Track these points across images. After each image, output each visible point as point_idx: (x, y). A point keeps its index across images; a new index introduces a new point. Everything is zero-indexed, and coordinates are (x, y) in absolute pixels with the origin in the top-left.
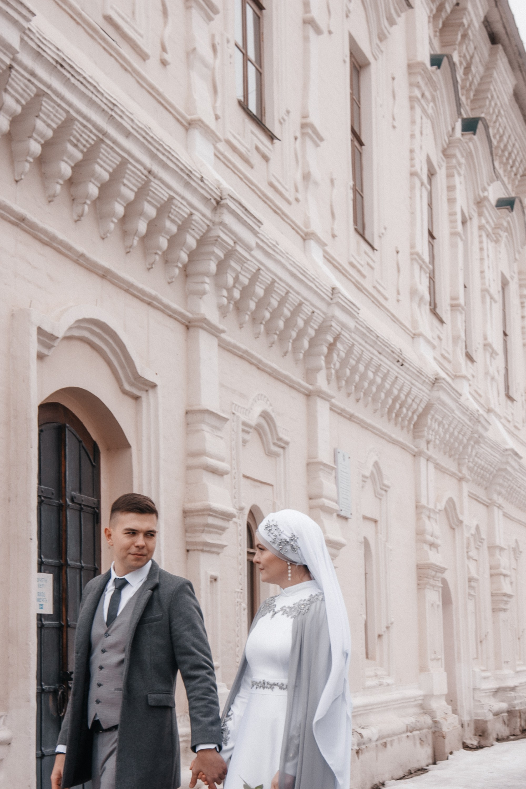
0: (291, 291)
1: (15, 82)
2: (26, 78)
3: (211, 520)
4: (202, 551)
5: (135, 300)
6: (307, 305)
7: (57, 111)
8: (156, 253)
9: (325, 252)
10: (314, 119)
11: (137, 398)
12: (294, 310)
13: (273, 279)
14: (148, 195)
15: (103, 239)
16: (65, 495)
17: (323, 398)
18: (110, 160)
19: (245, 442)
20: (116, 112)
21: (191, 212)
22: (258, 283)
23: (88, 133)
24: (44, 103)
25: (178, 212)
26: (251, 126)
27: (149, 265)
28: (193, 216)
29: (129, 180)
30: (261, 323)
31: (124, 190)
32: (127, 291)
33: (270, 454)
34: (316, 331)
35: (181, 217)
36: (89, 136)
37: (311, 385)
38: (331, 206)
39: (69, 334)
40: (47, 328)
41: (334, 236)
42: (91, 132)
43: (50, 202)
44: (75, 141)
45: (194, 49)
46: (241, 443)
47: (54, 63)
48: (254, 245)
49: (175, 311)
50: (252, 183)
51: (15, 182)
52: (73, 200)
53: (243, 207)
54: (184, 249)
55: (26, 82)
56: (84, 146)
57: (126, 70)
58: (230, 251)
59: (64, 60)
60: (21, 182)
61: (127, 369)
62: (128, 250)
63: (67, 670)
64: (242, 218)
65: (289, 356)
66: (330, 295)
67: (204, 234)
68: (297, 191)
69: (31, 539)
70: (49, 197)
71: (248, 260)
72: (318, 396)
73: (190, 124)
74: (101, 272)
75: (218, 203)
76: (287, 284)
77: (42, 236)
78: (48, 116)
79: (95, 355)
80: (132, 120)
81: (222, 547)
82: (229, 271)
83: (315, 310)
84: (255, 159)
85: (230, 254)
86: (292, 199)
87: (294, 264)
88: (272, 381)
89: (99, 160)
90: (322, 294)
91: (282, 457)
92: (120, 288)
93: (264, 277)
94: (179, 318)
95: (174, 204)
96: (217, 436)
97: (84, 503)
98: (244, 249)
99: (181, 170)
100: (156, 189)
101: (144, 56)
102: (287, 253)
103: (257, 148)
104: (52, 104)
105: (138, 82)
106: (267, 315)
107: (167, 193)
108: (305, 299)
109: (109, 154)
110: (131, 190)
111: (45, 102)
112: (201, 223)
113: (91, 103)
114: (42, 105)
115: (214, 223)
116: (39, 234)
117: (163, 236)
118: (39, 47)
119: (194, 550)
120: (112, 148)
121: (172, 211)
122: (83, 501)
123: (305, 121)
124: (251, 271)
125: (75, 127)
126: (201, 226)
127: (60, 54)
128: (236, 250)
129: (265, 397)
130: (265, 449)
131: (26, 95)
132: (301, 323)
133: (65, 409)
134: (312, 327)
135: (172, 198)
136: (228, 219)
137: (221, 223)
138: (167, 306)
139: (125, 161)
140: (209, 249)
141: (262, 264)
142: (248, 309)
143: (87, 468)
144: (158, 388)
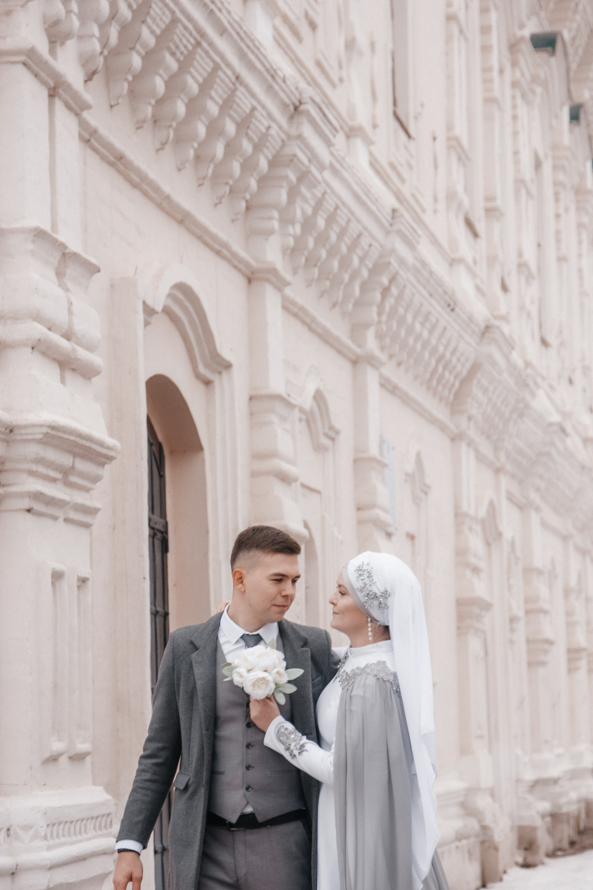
0: (352, 219)
5: (206, 248)
6: (365, 237)
7: (164, 13)
8: (227, 183)
9: (370, 153)
11: (208, 383)
12: (352, 244)
13: (336, 204)
14: (231, 108)
15: (179, 170)
17: (373, 365)
18: (203, 68)
21: (269, 125)
22: (320, 212)
23: (188, 36)
24: (153, 5)
25: (256, 126)
27: (218, 199)
28: (270, 130)
29: (216, 91)
30: (316, 266)
31: (209, 104)
32: (199, 238)
33: (317, 447)
34: (370, 271)
35: (258, 133)
36: (188, 41)
37: (360, 347)
38: (372, 83)
39: (163, 306)
40: (150, 302)
41: (375, 126)
42: (191, 34)
43: (138, 129)
44: (174, 48)
48: (327, 163)
49: (241, 260)
50: (302, 65)
51: (110, 108)
52: (156, 122)
53: (322, 111)
54: (255, 175)
56: (182, 53)
58: (303, 173)
60: (116, 107)
61: (205, 344)
62: (201, 182)
64: (320, 127)
65: (338, 308)
66: (390, 220)
67: (278, 152)
69: (144, 578)
70: (138, 122)
71: (319, 183)
72: (369, 363)
74: (180, 217)
75: (296, 108)
76: (349, 210)
77: (135, 177)
78: (154, 20)
80: (229, 13)
82: (298, 200)
83: (373, 242)
84: (304, 28)
85: (302, 177)
86: (336, 80)
87: (359, 182)
89: (192, 70)
90: (382, 219)
91: (331, 452)
92: (193, 234)
93: (328, 203)
94: (244, 269)
95: (254, 117)
96: (284, 430)
97: (157, 527)
98: (318, 168)
99: (267, 69)
100: (240, 99)
106: (324, 254)
107: (250, 103)
108: (365, 229)
109: (203, 60)
110: (216, 103)
112: (277, 137)
114: (150, 7)
115: (289, 137)
116: (132, 175)
117: (237, 160)
120: (207, 52)
121: (252, 126)
122: (156, 524)
124: (317, 196)
125: (177, 31)
126: (277, 143)
128: (310, 171)
129: (316, 369)
130: (313, 443)
132: (356, 262)
134: (366, 266)
135: (253, 109)
136: (307, 131)
137: (300, 137)
138: (235, 255)
139: (216, 67)
140: (282, 171)
141: (328, 185)
142: (306, 248)
143: (156, 480)
144: (233, 368)
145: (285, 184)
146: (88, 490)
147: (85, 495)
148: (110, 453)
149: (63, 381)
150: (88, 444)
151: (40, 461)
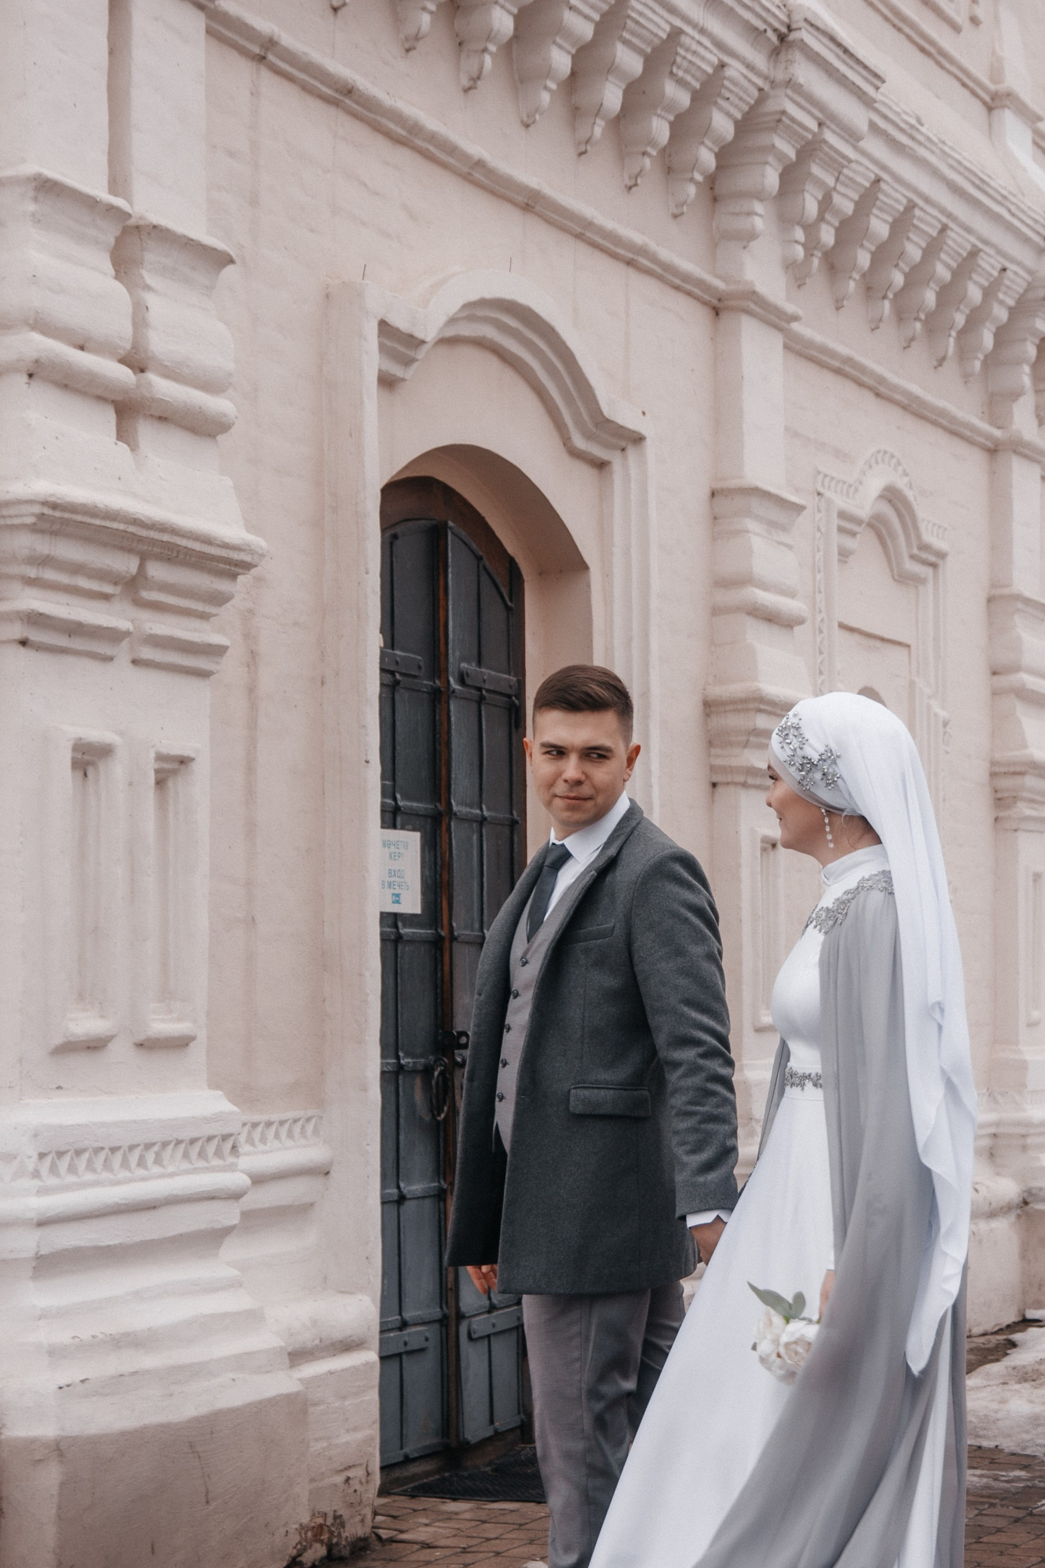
0: (952, 225)
3: (762, 722)
4: (745, 785)
5: (597, 254)
6: (989, 255)
8: (645, 153)
9: (1037, 132)
11: (601, 466)
12: (960, 266)
13: (910, 200)
14: (625, 28)
15: (527, 126)
16: (447, 669)
17: (1025, 456)
19: (844, 554)
21: (719, 60)
22: (875, 211)
25: (690, 62)
27: (630, 178)
28: (726, 69)
30: (885, 297)
31: (569, 18)
32: (579, 237)
33: (903, 579)
34: (1011, 310)
35: (698, 74)
37: (999, 428)
39: (450, 333)
40: (400, 322)
43: (408, 50)
46: (836, 557)
48: (864, 127)
49: (687, 278)
51: (330, 13)
52: (460, 44)
53: (839, 45)
54: (707, 142)
58: (808, 143)
60: (344, 9)
61: (579, 404)
62: (582, 148)
63: (452, 1028)
64: (838, 70)
65: (950, 367)
66: (1042, 231)
67: (752, 108)
69: (367, 762)
70: (407, 39)
71: (850, 161)
72: (1015, 451)
74: (521, 199)
75: (782, 38)
76: (943, 211)
77: (392, 126)
79: (509, 376)
82: (809, 187)
83: (1007, 264)
85: (810, 148)
86: (961, 19)
88: (910, 423)
90: (1024, 229)
91: (930, 585)
92: (565, 230)
93: (888, 196)
94: (697, 291)
95: (682, 46)
96: (780, 543)
97: (487, 686)
98: (843, 138)
100: (641, 14)
102: (944, 143)
106: (898, 279)
107: (667, 21)
108: (986, 242)
110: (587, 17)
112: (745, 83)
115: (773, 83)
116: (384, 121)
117: (659, 116)
119: (728, 784)
121: (679, 60)
122: (484, 681)
124: (860, 185)
126: (745, 91)
128: (825, 142)
129: (892, 456)
130: (892, 570)
132: (975, 294)
133: (448, 492)
134: (1001, 302)
135: (677, 32)
136: (806, 74)
137: (790, 83)
138: (668, 268)
140: (764, 139)
141: (884, 168)
142: (854, 267)
143: (494, 614)
144: (648, 442)
145: (771, 159)
146: (204, 616)
147: (196, 623)
148: (236, 556)
149: (124, 434)
150: (166, 538)
151: (46, 561)
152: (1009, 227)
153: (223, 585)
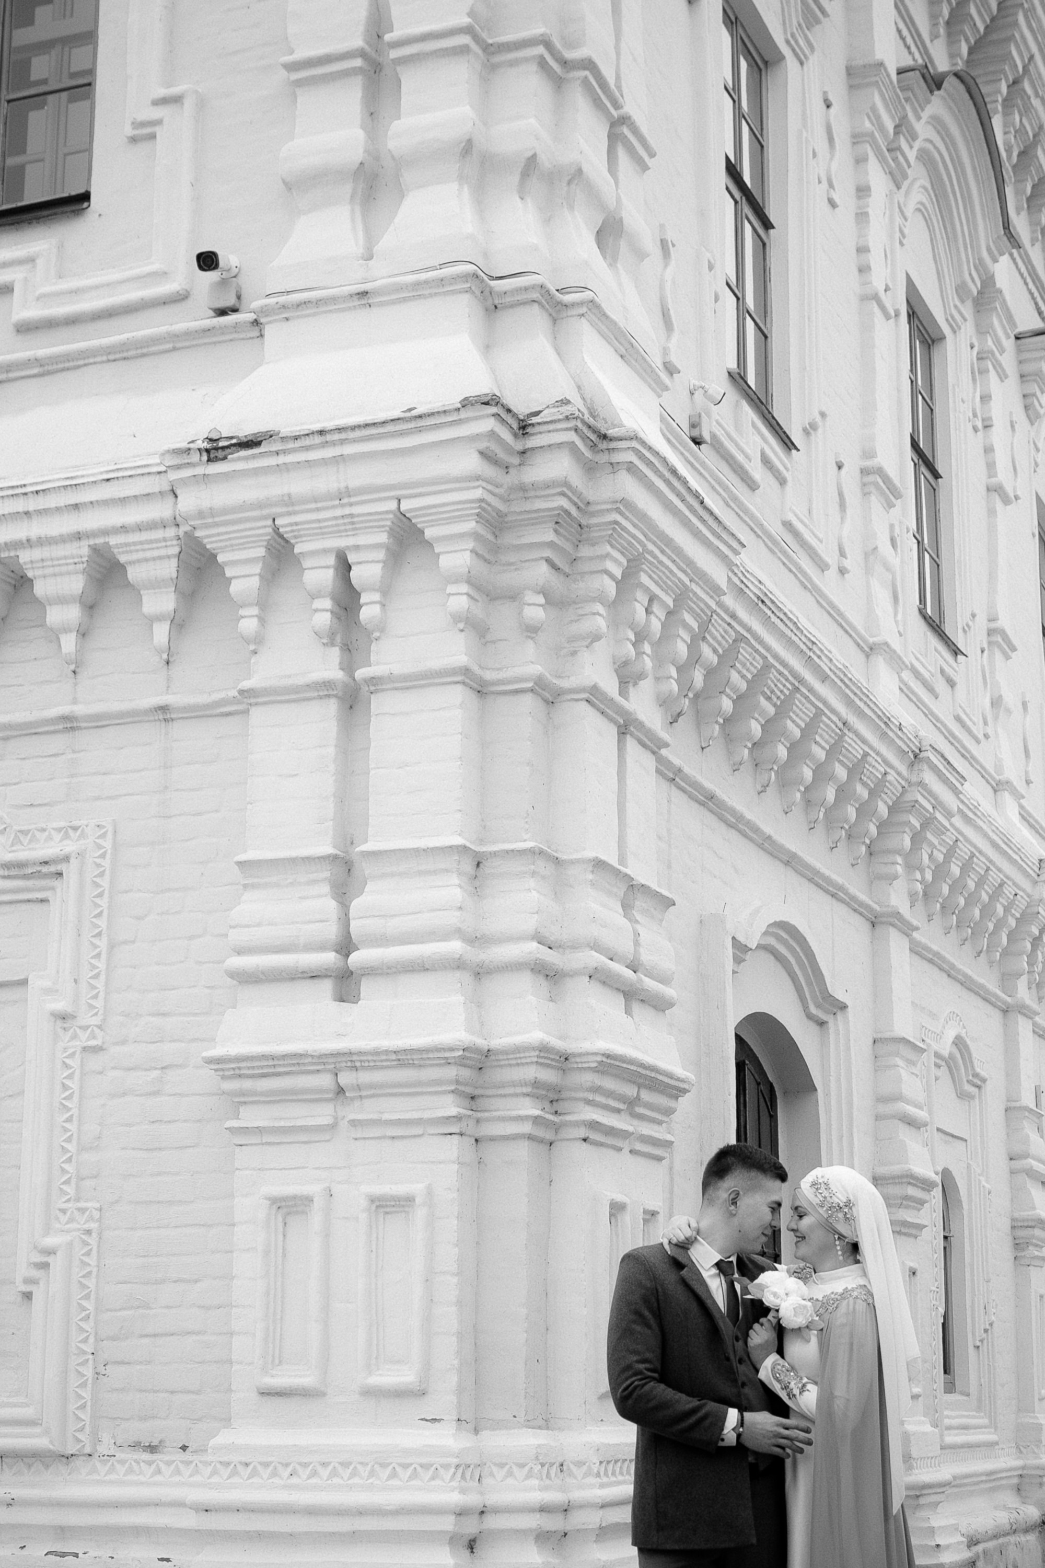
0: (992, 867)
1: (715, 628)
2: (726, 622)
3: (911, 1191)
5: (820, 891)
6: (1010, 886)
7: (754, 659)
8: (842, 828)
9: (1021, 807)
10: (1004, 622)
11: (822, 1024)
12: (994, 893)
13: (972, 852)
14: (840, 752)
15: (788, 813)
17: (1024, 1015)
18: (804, 712)
19: (936, 1080)
20: (814, 653)
21: (886, 771)
22: (954, 860)
23: (784, 681)
24: (741, 650)
25: (871, 772)
26: (934, 641)
27: (834, 843)
28: (888, 776)
29: (821, 736)
30: (954, 913)
31: (815, 749)
32: (810, 880)
33: (962, 1096)
34: (1018, 920)
35: (874, 779)
36: (784, 686)
37: (1010, 996)
38: (1025, 740)
39: (760, 943)
40: (741, 938)
41: (1028, 782)
42: (787, 680)
43: (735, 771)
44: (769, 693)
45: (876, 548)
46: (933, 1082)
47: (756, 600)
48: (955, 809)
49: (861, 904)
50: (938, 720)
51: (702, 750)
52: (759, 766)
53: (946, 759)
54: (874, 820)
55: (726, 626)
56: (778, 698)
57: (806, 587)
58: (928, 819)
59: (766, 595)
60: (708, 749)
61: (816, 986)
62: (812, 826)
64: (945, 774)
65: (984, 956)
66: (1037, 870)
67: (898, 798)
68: (986, 723)
70: (736, 764)
71: (947, 830)
72: (1019, 1012)
73: (871, 649)
74: (785, 858)
75: (916, 756)
76: (988, 858)
77: (730, 817)
78: (744, 665)
79: (781, 970)
80: (831, 660)
81: (921, 1227)
82: (925, 846)
83: (1018, 891)
84: (940, 686)
85: (927, 823)
86: (981, 736)
87: (997, 830)
88: (965, 993)
89: (791, 714)
90: (1028, 869)
91: (977, 1100)
92: (803, 875)
93: (961, 850)
94: (865, 913)
95: (868, 763)
96: (912, 1073)
98: (944, 816)
99: (879, 717)
100: (850, 745)
101: (823, 567)
102: (990, 817)
103: (942, 671)
104: (750, 650)
105: (818, 602)
106: (962, 902)
107: (862, 748)
108: (1008, 878)
109: (803, 705)
110: (823, 748)
111: (743, 648)
112: (896, 783)
113: (790, 643)
114: (739, 652)
115: (911, 784)
116: (727, 815)
117: (852, 805)
118: (742, 582)
120: (806, 698)
121: (866, 771)
123: (993, 625)
124: (948, 843)
125: (771, 675)
126: (896, 788)
127: (762, 587)
128: (936, 818)
129: (958, 1016)
130: (956, 1090)
131: (724, 642)
132: (1000, 910)
133: (742, 1041)
134: (1013, 915)
135: (866, 754)
136: (929, 778)
137: (920, 783)
138: (853, 898)
139: (819, 713)
140: (904, 817)
141: (961, 833)
142: (940, 895)
143: (765, 1119)
144: (849, 1009)
146: (660, 1123)
147: (656, 1127)
148: (682, 1085)
149: (628, 1012)
150: (653, 1075)
151: (597, 1090)
152: (1020, 868)
153: (672, 1103)
